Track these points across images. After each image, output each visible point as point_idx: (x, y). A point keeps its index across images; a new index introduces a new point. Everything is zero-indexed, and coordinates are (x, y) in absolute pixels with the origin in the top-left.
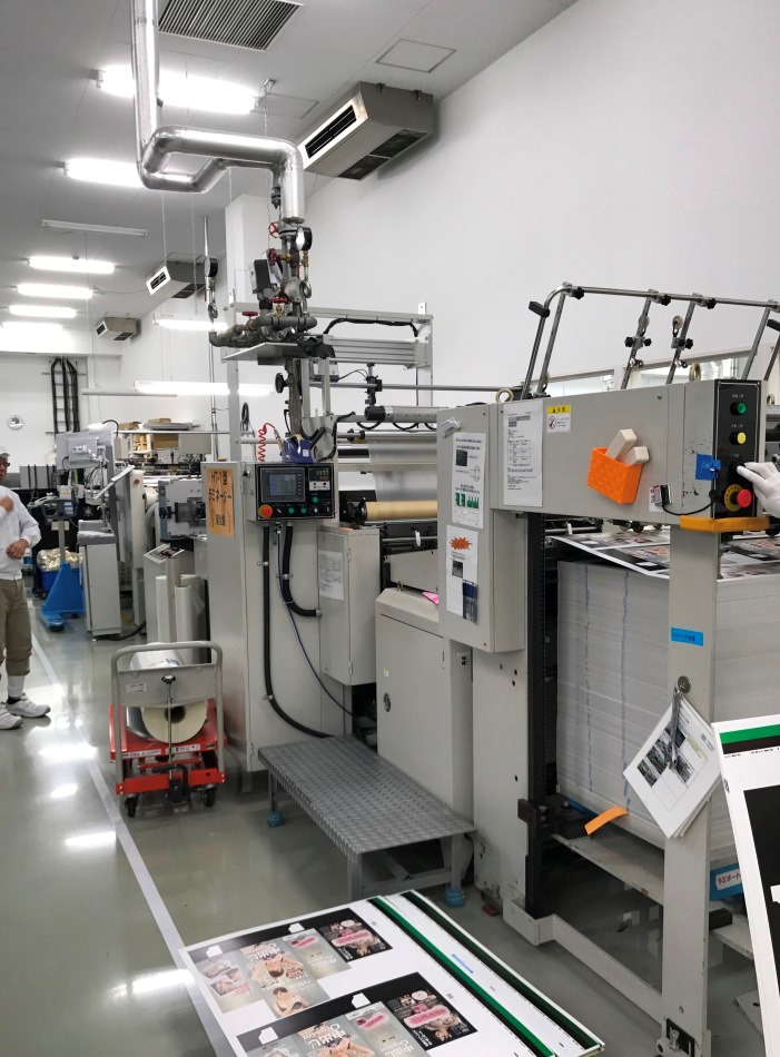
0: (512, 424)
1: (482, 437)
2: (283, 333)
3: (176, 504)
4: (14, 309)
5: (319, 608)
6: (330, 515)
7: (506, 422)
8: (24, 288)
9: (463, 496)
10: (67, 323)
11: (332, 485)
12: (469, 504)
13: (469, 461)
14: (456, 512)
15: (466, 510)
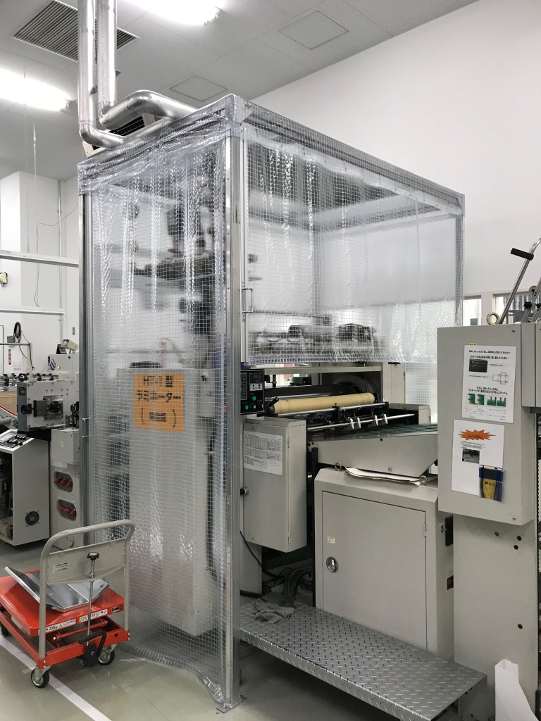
3: (35, 402)
5: (245, 487)
6: (263, 410)
9: (482, 396)
12: (491, 403)
13: (489, 367)
14: (469, 410)
15: (486, 407)
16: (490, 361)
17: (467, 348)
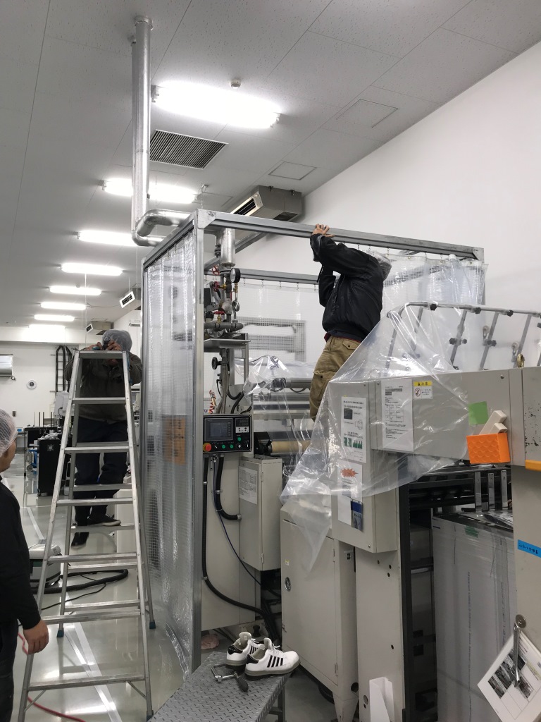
0: (388, 393)
1: (363, 400)
2: (221, 333)
4: (37, 317)
5: (239, 514)
6: (248, 449)
7: (383, 392)
8: (45, 305)
9: (350, 439)
10: (68, 325)
11: (250, 429)
12: (355, 445)
13: (353, 415)
16: (354, 410)
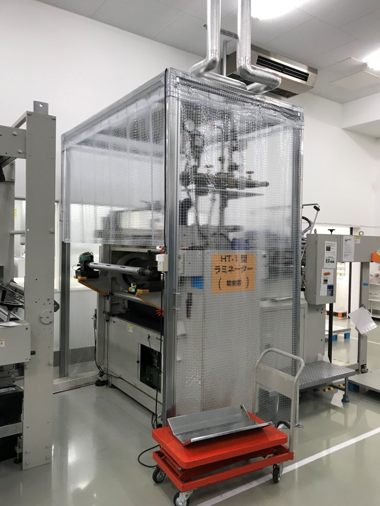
0: (346, 241)
1: (336, 243)
7: (344, 241)
9: (329, 260)
12: (331, 262)
13: (331, 249)
14: (326, 265)
15: (330, 263)
16: (331, 247)
17: (326, 242)
